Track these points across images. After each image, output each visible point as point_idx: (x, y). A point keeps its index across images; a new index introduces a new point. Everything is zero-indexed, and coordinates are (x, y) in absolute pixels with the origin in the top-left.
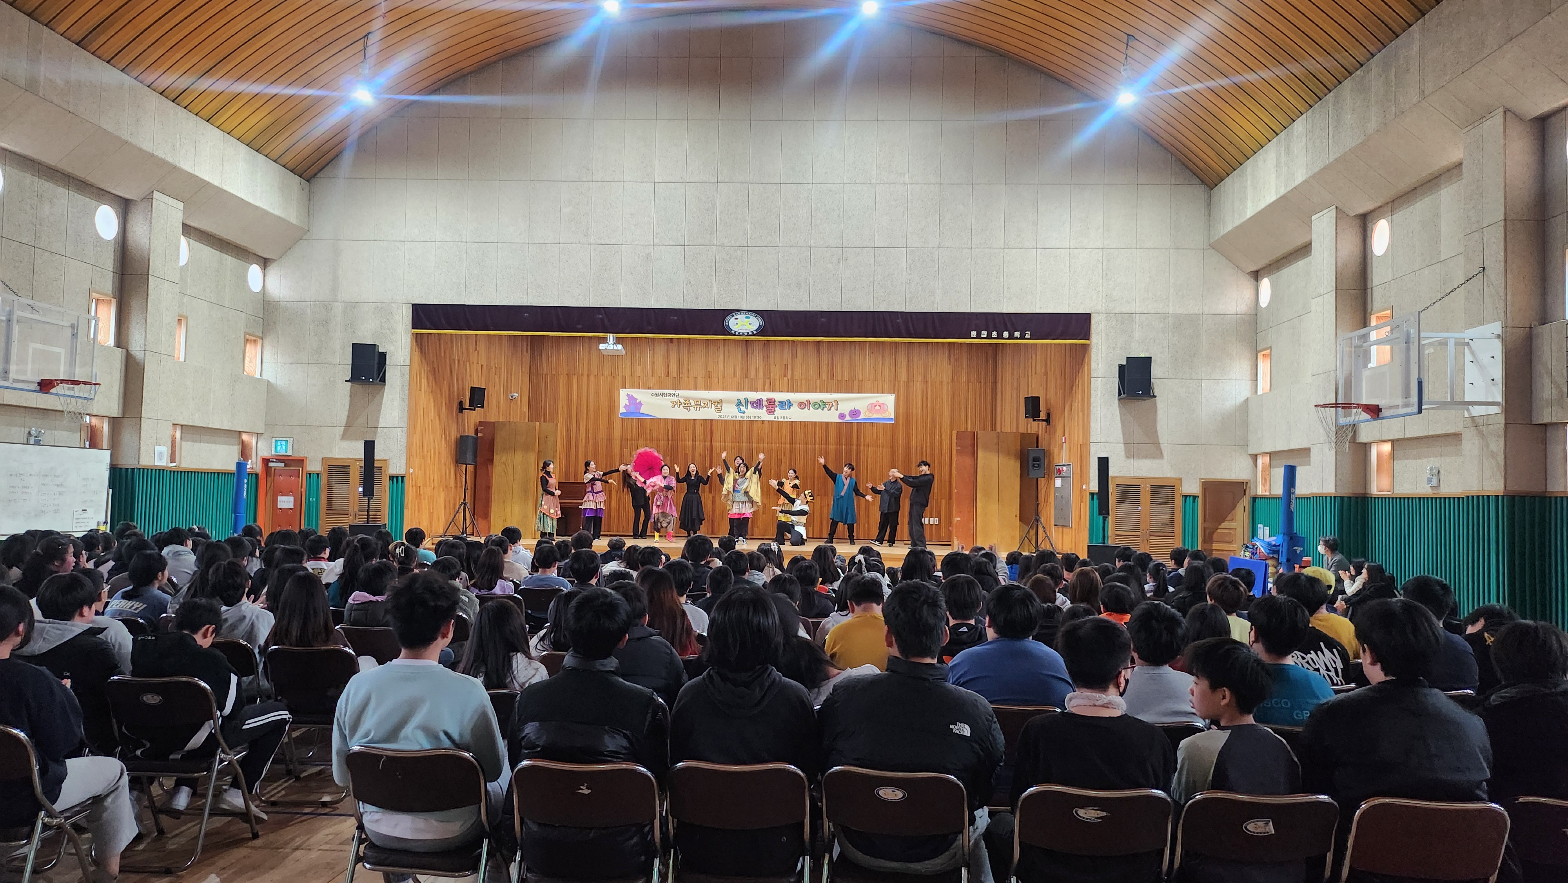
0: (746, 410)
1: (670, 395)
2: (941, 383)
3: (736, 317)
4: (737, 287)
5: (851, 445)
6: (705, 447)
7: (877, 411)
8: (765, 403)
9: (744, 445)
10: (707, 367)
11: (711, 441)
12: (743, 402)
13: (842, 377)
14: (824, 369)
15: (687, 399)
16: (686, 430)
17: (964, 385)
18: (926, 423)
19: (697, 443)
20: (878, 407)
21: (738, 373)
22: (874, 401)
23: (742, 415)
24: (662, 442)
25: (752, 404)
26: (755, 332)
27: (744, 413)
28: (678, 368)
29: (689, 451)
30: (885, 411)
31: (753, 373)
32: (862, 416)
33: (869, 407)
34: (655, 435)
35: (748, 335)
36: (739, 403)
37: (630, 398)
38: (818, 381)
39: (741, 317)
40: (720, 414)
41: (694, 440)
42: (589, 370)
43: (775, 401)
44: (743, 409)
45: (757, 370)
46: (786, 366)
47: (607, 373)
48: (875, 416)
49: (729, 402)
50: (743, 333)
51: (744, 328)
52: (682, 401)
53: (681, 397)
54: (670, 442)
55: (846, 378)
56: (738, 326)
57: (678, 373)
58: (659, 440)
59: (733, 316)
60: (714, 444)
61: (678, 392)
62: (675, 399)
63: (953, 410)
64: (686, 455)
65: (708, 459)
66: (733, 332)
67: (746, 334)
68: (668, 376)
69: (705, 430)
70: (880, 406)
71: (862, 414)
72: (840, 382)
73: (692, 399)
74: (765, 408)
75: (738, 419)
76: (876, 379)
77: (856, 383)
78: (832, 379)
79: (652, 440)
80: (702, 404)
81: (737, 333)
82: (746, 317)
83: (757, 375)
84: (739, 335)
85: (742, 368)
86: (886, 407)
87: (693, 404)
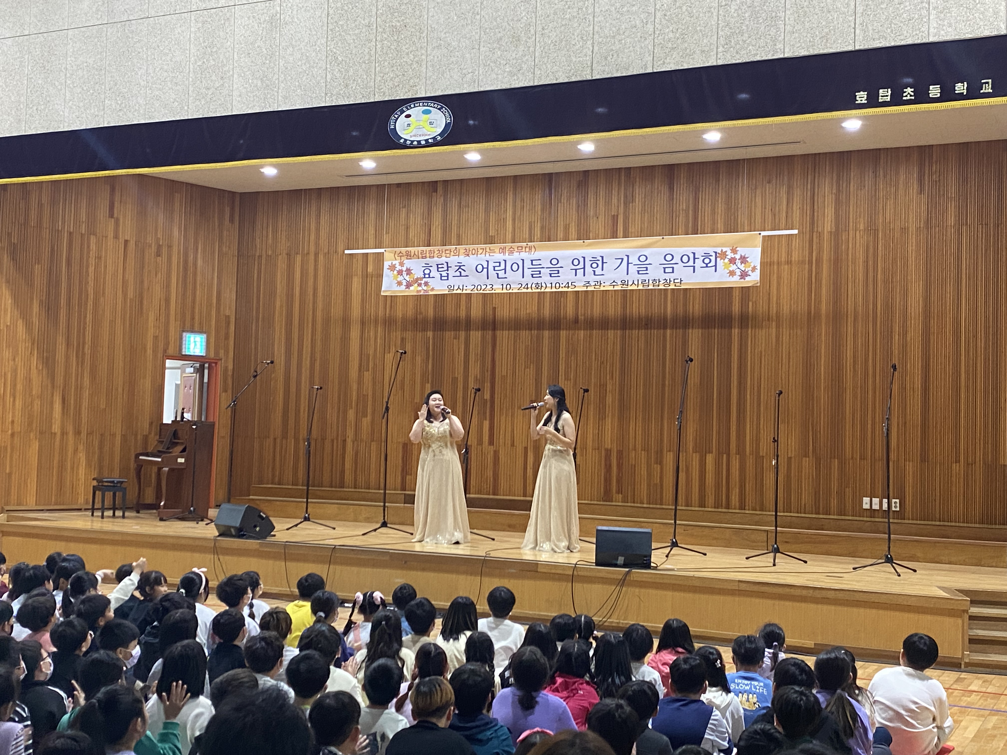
3: (408, 112)
35: (428, 145)
51: (420, 132)
82: (425, 111)
84: (412, 146)
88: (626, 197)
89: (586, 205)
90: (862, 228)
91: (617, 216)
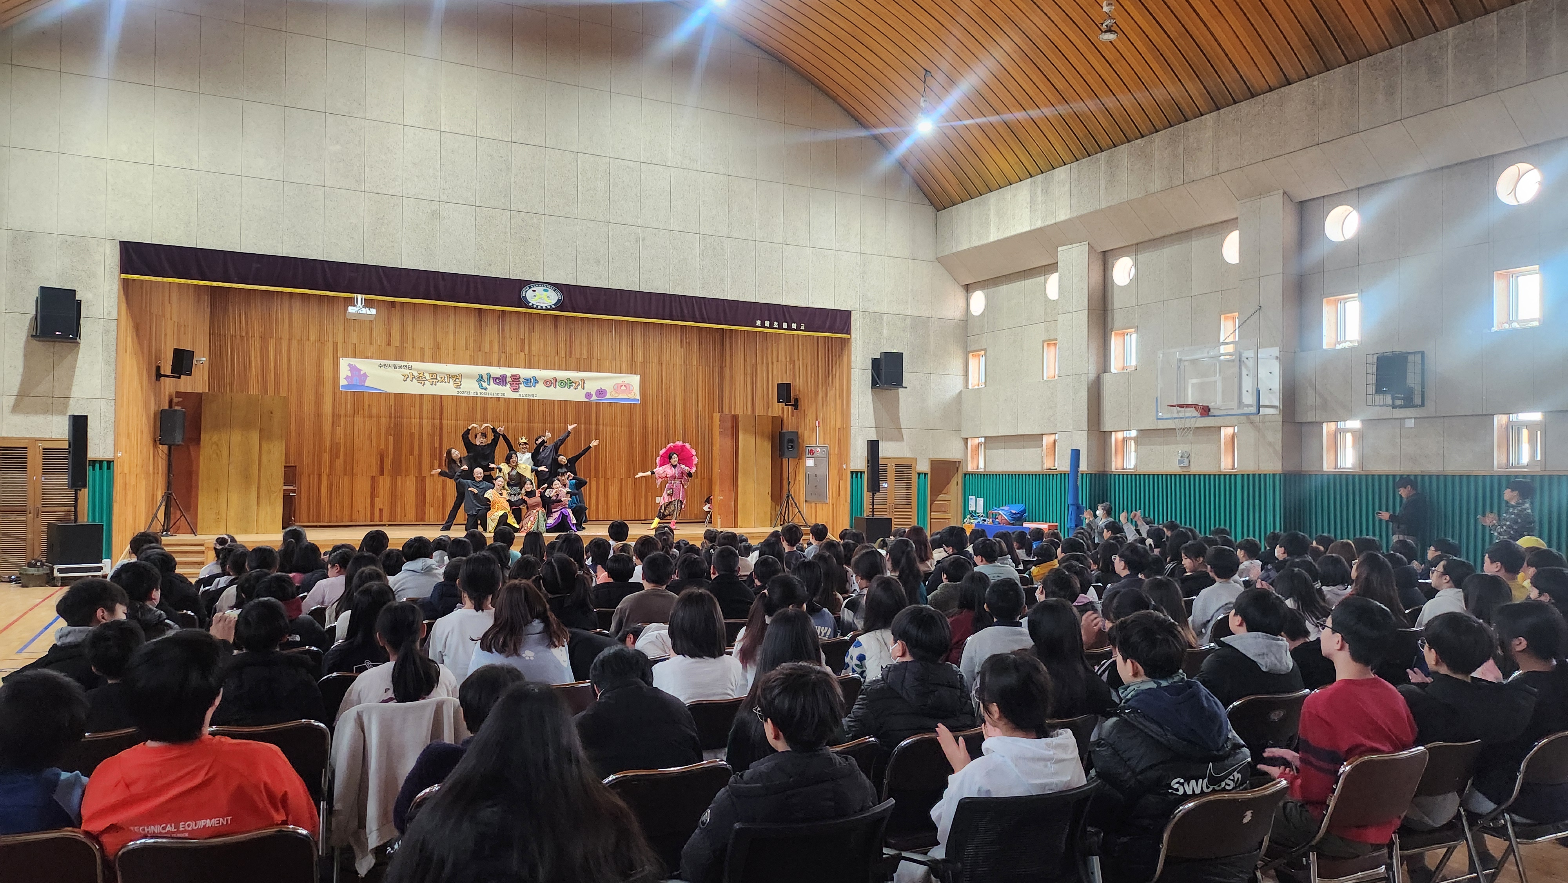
0: (488, 386)
1: (400, 367)
2: (675, 365)
3: (534, 289)
4: (534, 256)
6: (433, 425)
7: (623, 392)
8: (509, 379)
10: (435, 337)
11: (441, 419)
12: (485, 378)
13: (581, 354)
14: (563, 345)
15: (421, 373)
16: (411, 406)
19: (425, 421)
20: (623, 388)
21: (471, 344)
22: (619, 381)
23: (483, 391)
24: (383, 420)
25: (495, 379)
26: (553, 307)
27: (486, 389)
28: (402, 337)
29: (415, 430)
30: (631, 391)
31: (488, 346)
32: (608, 396)
33: (615, 387)
34: (375, 411)
35: (547, 309)
36: (480, 379)
37: (353, 368)
38: (556, 358)
39: (539, 289)
40: (459, 390)
41: (421, 418)
42: (290, 333)
43: (520, 378)
44: (485, 385)
45: (491, 343)
46: (523, 341)
48: (621, 396)
49: (470, 377)
50: (542, 307)
51: (542, 301)
52: (415, 374)
53: (415, 370)
54: (393, 420)
55: (585, 356)
56: (536, 298)
57: (402, 341)
58: (379, 417)
59: (530, 288)
60: (445, 422)
61: (410, 364)
62: (407, 371)
64: (412, 434)
65: (437, 438)
66: (531, 304)
67: (544, 308)
68: (389, 344)
69: (433, 407)
70: (625, 386)
71: (608, 394)
72: (579, 360)
73: (427, 372)
74: (508, 385)
75: (479, 395)
76: (614, 358)
77: (594, 362)
78: (571, 356)
79: (371, 416)
80: (438, 378)
81: (535, 306)
82: (545, 290)
83: (491, 348)
84: (537, 308)
85: (475, 340)
86: (631, 388)
87: (428, 377)
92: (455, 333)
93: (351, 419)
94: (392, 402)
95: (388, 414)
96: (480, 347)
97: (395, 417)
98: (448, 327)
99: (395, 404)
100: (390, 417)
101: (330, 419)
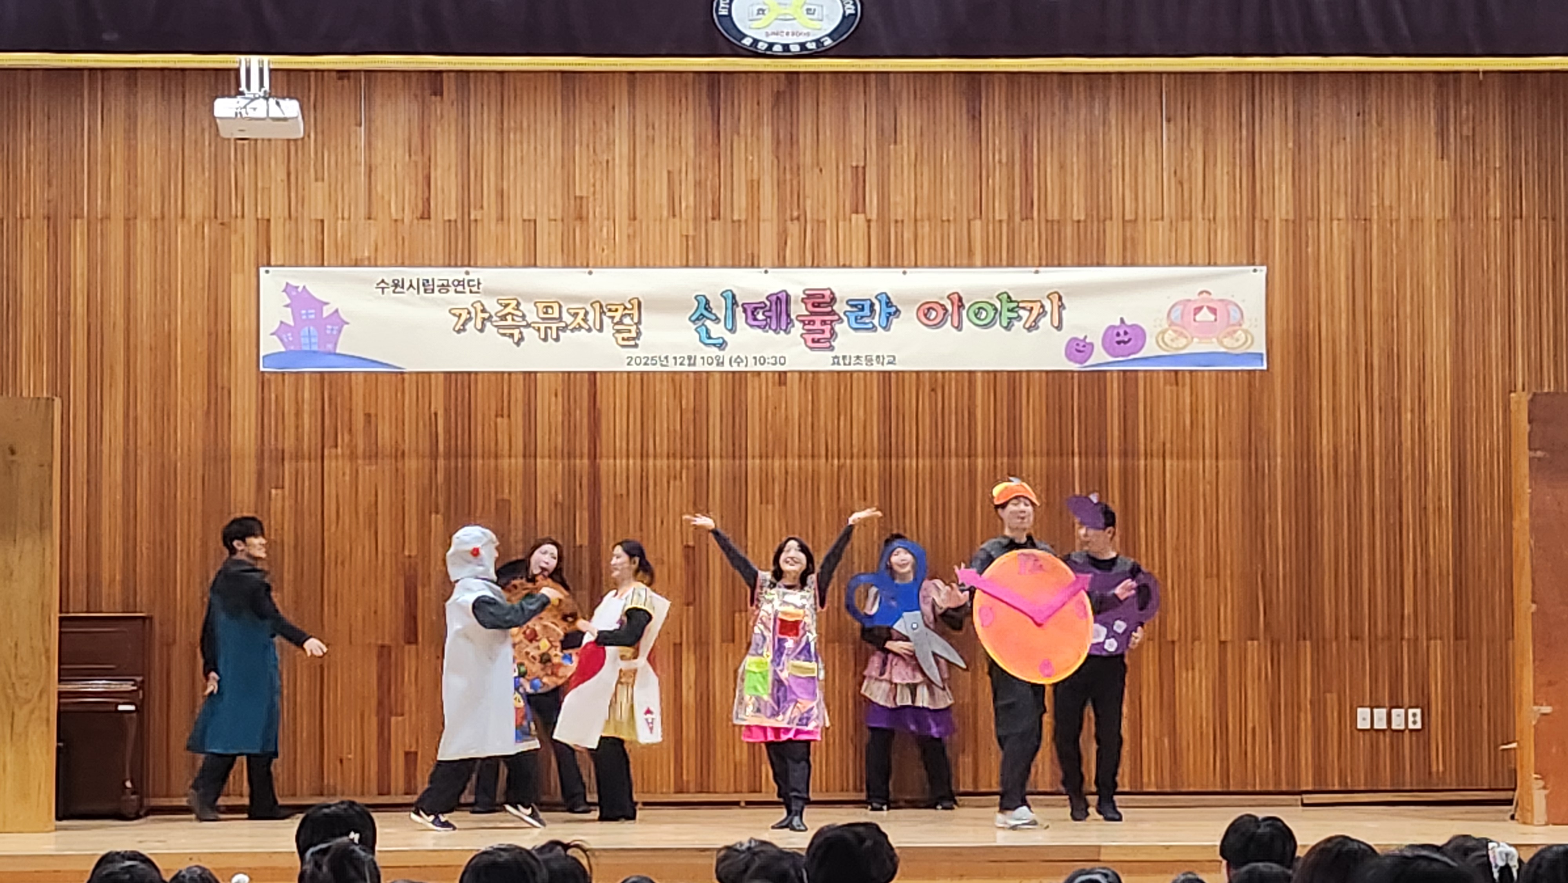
0: (729, 336)
1: (444, 288)
2: (1415, 222)
5: (1102, 453)
6: (571, 473)
7: (1206, 331)
8: (799, 310)
9: (715, 464)
10: (568, 183)
11: (593, 453)
12: (720, 308)
13: (1063, 206)
14: (998, 179)
15: (510, 302)
16: (500, 413)
17: (1496, 231)
18: (1369, 367)
19: (542, 460)
20: (1205, 315)
21: (688, 200)
22: (1191, 292)
23: (715, 351)
24: (412, 461)
25: (753, 311)
26: (828, 42)
27: (723, 345)
28: (465, 187)
30: (1233, 326)
31: (741, 200)
32: (1150, 349)
33: (1177, 314)
34: (385, 433)
35: (805, 53)
36: (703, 310)
37: (300, 299)
38: (977, 225)
40: (633, 352)
41: (531, 450)
42: (130, 198)
43: (836, 301)
44: (718, 330)
45: (754, 187)
46: (860, 173)
47: (197, 208)
48: (1195, 347)
49: (667, 308)
50: (786, 47)
51: (787, 27)
52: (493, 307)
53: (490, 293)
54: (441, 462)
55: (1078, 213)
56: (764, 20)
57: (465, 206)
58: (399, 455)
61: (475, 273)
62: (466, 300)
63: (1459, 320)
65: (583, 516)
66: (747, 42)
68: (426, 216)
69: (568, 413)
70: (1213, 311)
71: (1150, 341)
72: (1055, 226)
73: (528, 297)
74: (798, 329)
76: (1184, 215)
77: (1113, 231)
78: (1028, 215)
80: (567, 319)
81: (762, 48)
83: (754, 205)
84: (769, 52)
85: (698, 184)
86: (1235, 315)
87: (531, 317)
88: (881, 130)
89: (793, 140)
90: (1342, 215)
91: (864, 168)
92: (632, 165)
93: (316, 465)
94: (438, 405)
95: (425, 446)
96: (716, 204)
97: (447, 456)
98: (611, 143)
99: (447, 410)
100: (434, 456)
101: (250, 466)
